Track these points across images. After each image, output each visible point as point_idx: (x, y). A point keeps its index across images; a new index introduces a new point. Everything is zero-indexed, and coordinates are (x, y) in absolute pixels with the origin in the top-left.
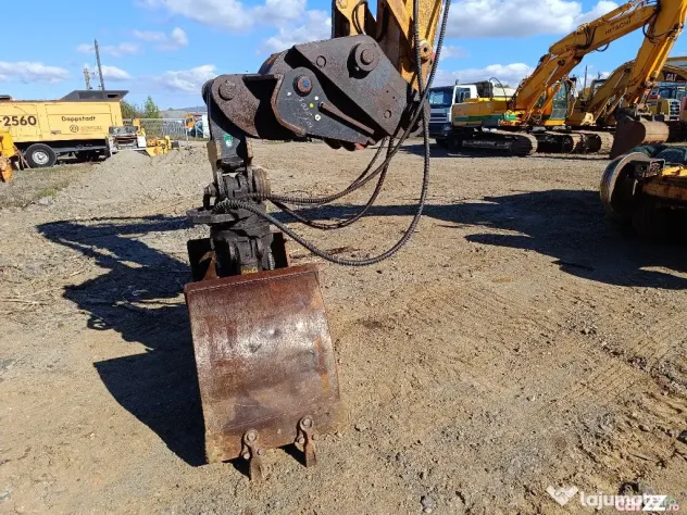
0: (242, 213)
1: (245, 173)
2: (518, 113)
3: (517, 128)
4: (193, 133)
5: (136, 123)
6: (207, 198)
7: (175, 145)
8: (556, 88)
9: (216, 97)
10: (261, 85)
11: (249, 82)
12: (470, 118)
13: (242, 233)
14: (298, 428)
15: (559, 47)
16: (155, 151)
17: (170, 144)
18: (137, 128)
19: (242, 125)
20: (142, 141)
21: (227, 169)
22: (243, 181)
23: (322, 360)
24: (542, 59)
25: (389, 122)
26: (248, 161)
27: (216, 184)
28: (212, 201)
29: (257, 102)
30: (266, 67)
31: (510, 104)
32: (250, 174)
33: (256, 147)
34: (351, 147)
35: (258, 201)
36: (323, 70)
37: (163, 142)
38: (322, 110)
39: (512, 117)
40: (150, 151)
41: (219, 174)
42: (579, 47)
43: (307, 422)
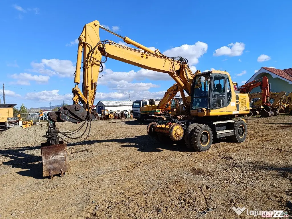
0: (53, 135)
1: (54, 128)
2: (161, 110)
3: (161, 115)
4: (42, 119)
5: (19, 116)
6: (47, 133)
7: (34, 124)
8: (171, 102)
9: (50, 116)
10: (58, 113)
11: (56, 113)
12: (146, 112)
13: (53, 139)
14: (60, 170)
15: (170, 90)
16: (26, 126)
17: (32, 124)
18: (19, 118)
19: (54, 120)
20: (21, 123)
21: (51, 128)
22: (54, 130)
23: (66, 159)
24: (166, 93)
25: (84, 118)
26: (55, 126)
27: (48, 130)
28: (48, 134)
29: (57, 116)
30: (59, 110)
31: (158, 107)
32: (55, 128)
33: (57, 123)
34: (76, 123)
35: (57, 133)
36: (70, 110)
37: (29, 122)
38: (69, 117)
39: (158, 111)
40: (24, 126)
41: (49, 129)
42: (175, 90)
43: (62, 169)
